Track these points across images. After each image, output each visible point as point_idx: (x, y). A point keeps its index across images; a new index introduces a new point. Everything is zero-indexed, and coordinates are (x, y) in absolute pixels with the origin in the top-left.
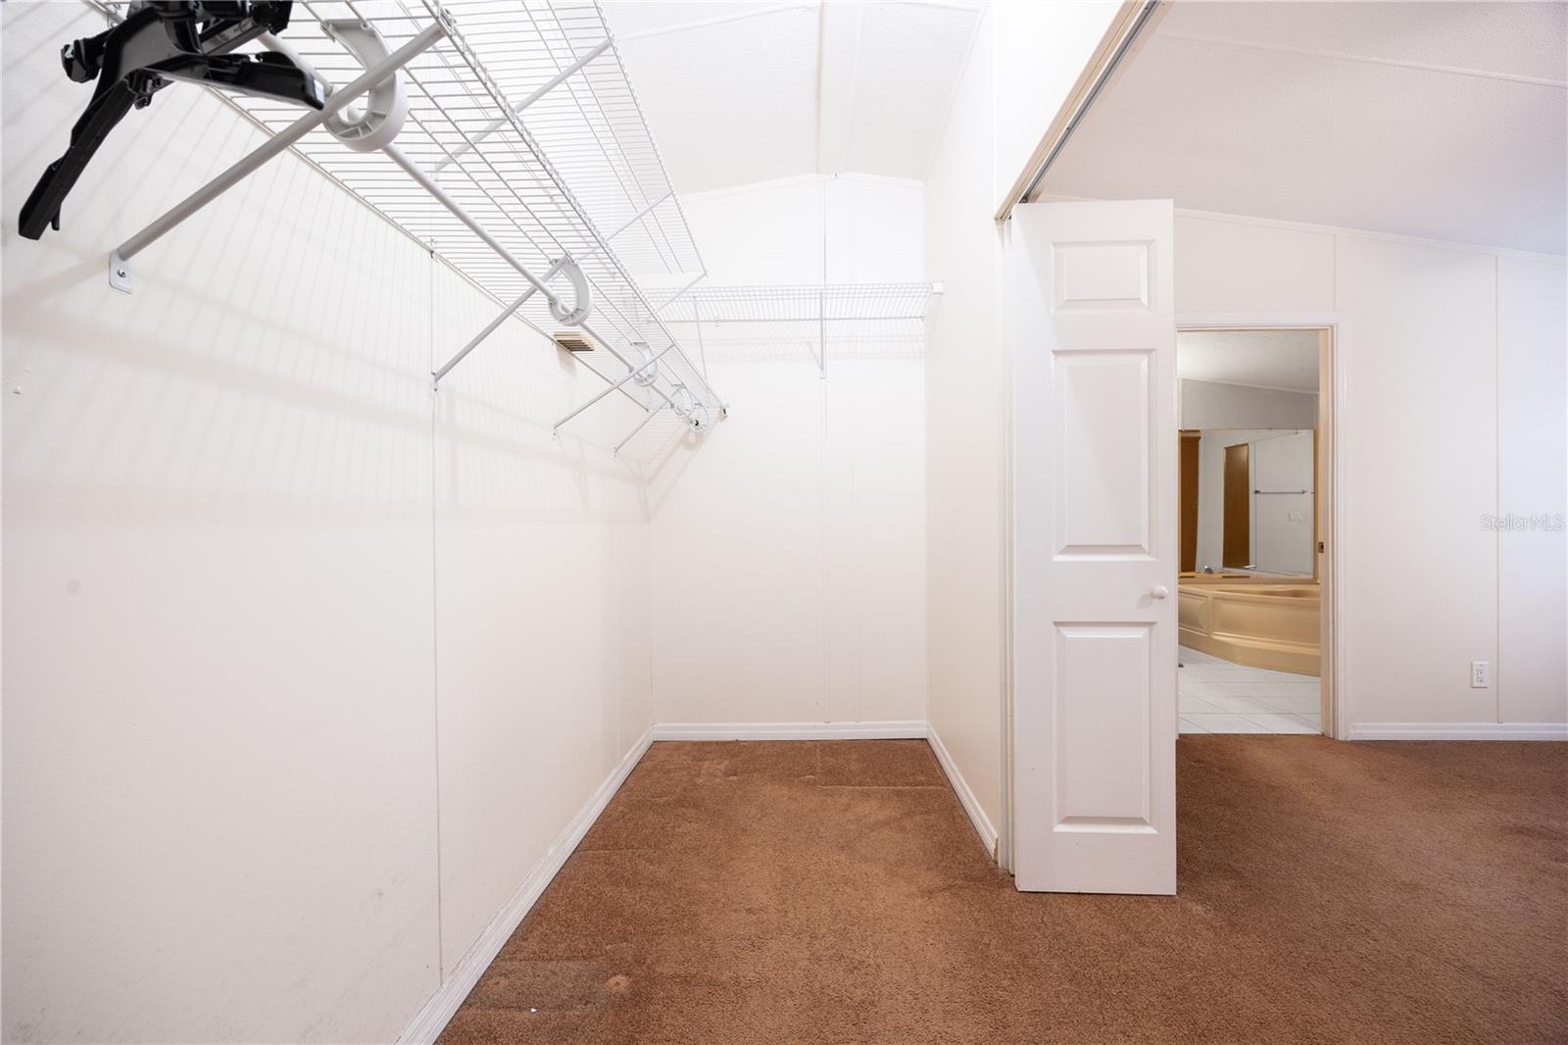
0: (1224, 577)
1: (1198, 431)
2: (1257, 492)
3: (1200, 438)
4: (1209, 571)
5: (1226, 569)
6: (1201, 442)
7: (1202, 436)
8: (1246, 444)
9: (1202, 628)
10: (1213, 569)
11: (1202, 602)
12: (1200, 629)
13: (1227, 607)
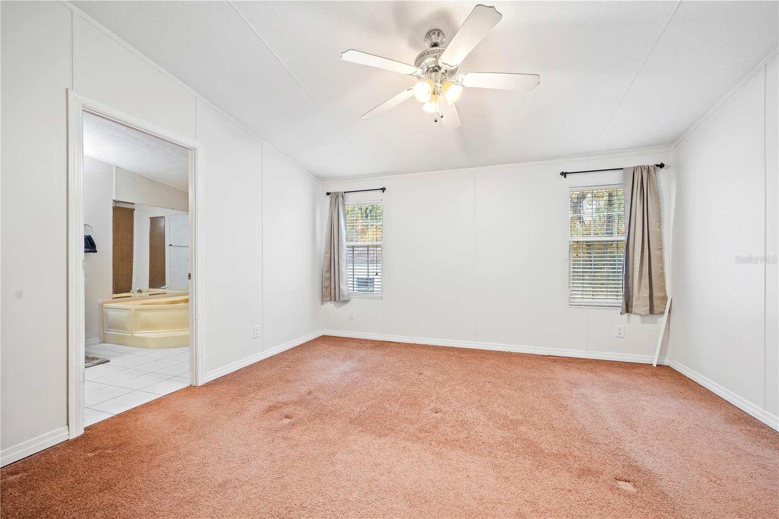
0: (150, 295)
1: (133, 204)
2: (171, 245)
3: (134, 209)
4: (140, 291)
5: (151, 289)
6: (135, 212)
7: (136, 209)
8: (163, 217)
9: (127, 330)
10: (142, 290)
11: (128, 313)
12: (126, 332)
13: (143, 314)
